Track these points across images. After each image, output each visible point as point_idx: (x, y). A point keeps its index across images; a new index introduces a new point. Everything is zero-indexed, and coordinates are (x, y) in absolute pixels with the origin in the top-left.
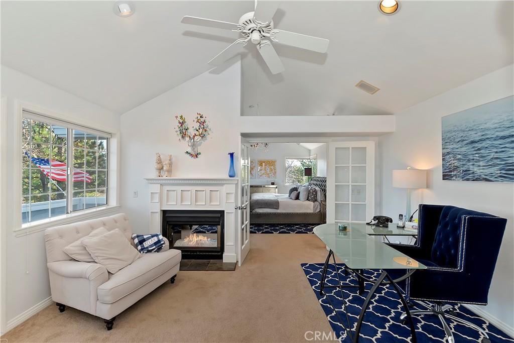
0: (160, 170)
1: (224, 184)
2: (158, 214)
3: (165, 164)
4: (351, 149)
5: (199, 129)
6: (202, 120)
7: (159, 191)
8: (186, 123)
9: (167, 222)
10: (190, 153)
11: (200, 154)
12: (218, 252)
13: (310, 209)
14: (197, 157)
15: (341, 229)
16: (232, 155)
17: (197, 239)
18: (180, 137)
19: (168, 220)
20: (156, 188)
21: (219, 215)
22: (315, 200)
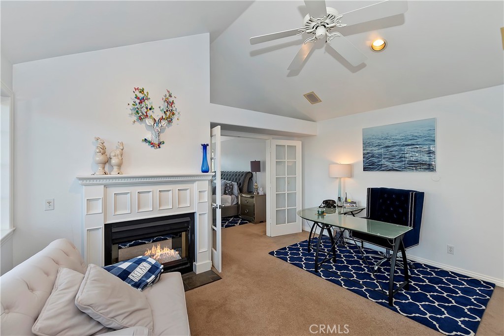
0: (105, 163)
1: (195, 181)
2: (101, 230)
3: (115, 156)
4: (286, 146)
5: (167, 111)
6: (171, 100)
7: (102, 196)
8: (150, 101)
9: (113, 240)
10: (149, 142)
11: (164, 143)
12: (186, 264)
13: (228, 202)
14: (159, 147)
15: (320, 213)
16: (205, 147)
17: (162, 253)
18: (135, 118)
19: (114, 238)
20: (98, 191)
21: (188, 219)
22: (231, 193)
